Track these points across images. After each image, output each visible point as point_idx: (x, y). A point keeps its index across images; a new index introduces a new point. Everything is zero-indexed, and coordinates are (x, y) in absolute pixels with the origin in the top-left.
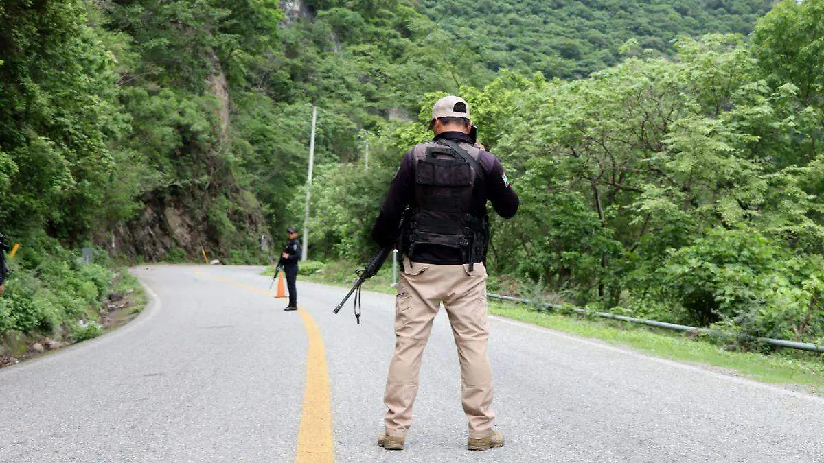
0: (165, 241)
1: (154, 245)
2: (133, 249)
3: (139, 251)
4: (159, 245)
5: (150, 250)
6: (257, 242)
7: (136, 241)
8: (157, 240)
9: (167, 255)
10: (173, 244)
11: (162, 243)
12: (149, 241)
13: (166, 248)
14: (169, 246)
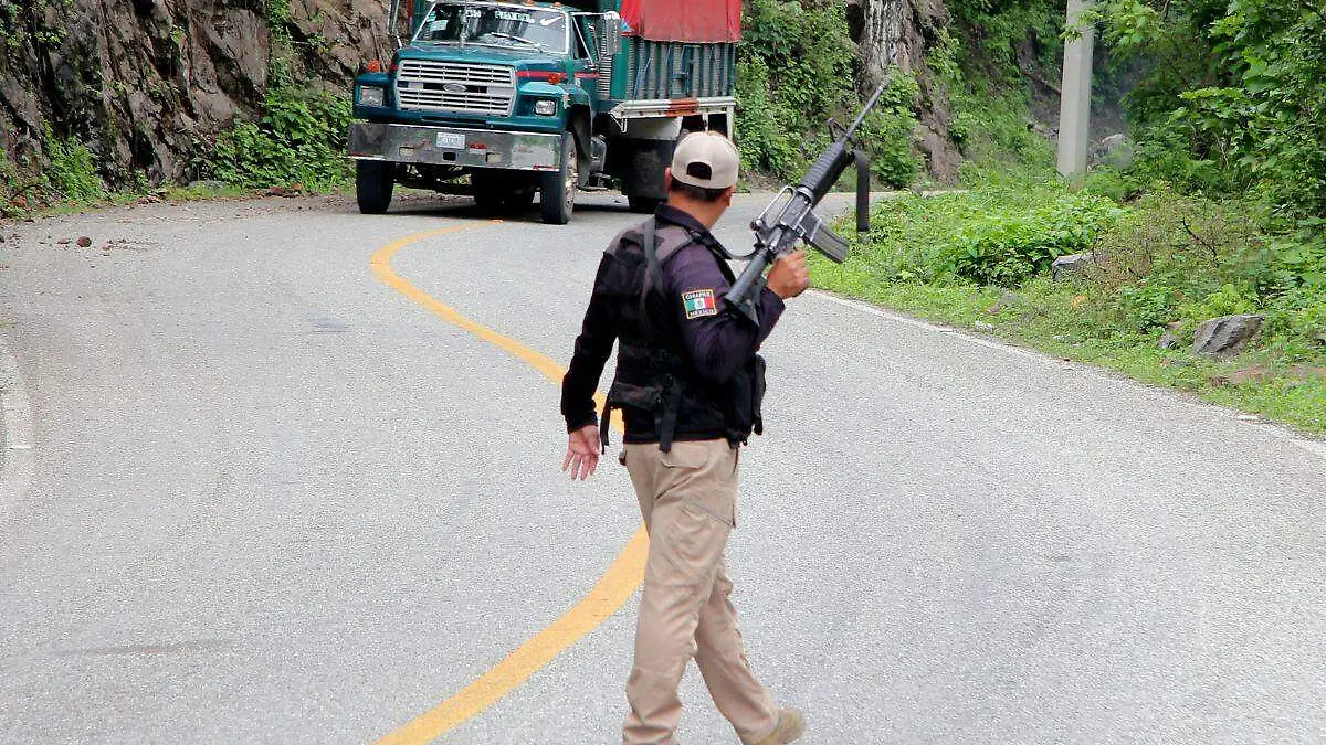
0: (225, 42)
1: (168, 69)
2: (28, 101)
3: (66, 118)
4: (195, 67)
5: (137, 100)
6: (839, 32)
7: (43, 49)
8: (179, 39)
9: (249, 132)
10: (288, 56)
11: (215, 54)
12: (133, 47)
13: (241, 89)
14: (258, 76)
